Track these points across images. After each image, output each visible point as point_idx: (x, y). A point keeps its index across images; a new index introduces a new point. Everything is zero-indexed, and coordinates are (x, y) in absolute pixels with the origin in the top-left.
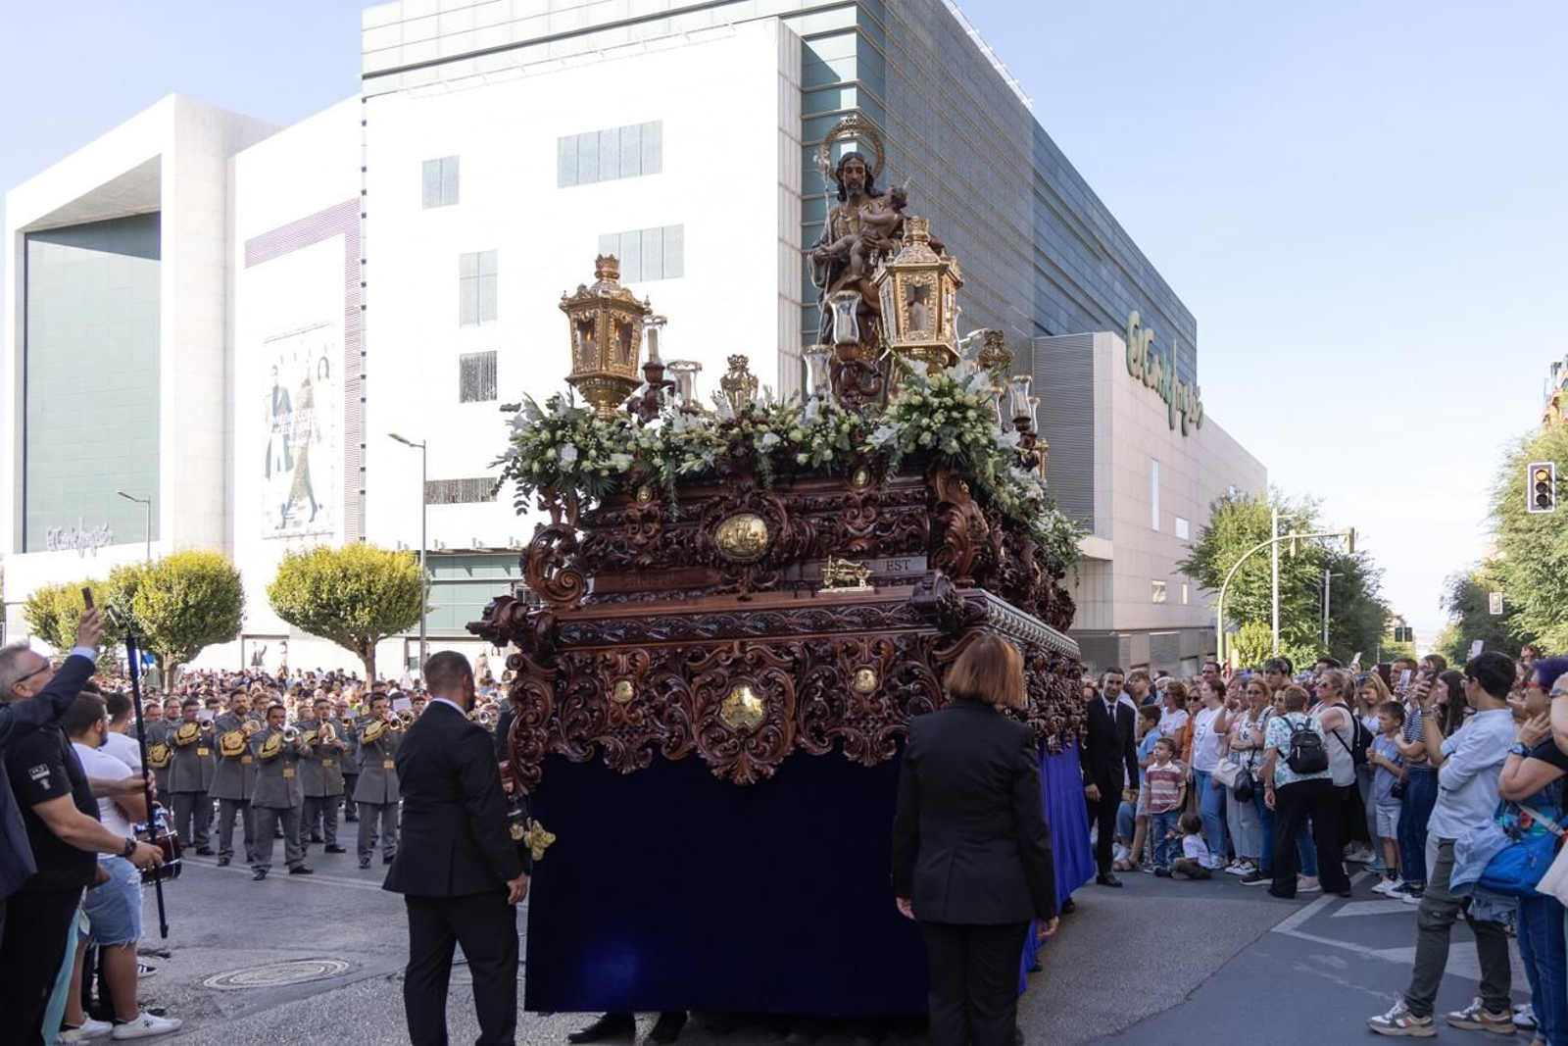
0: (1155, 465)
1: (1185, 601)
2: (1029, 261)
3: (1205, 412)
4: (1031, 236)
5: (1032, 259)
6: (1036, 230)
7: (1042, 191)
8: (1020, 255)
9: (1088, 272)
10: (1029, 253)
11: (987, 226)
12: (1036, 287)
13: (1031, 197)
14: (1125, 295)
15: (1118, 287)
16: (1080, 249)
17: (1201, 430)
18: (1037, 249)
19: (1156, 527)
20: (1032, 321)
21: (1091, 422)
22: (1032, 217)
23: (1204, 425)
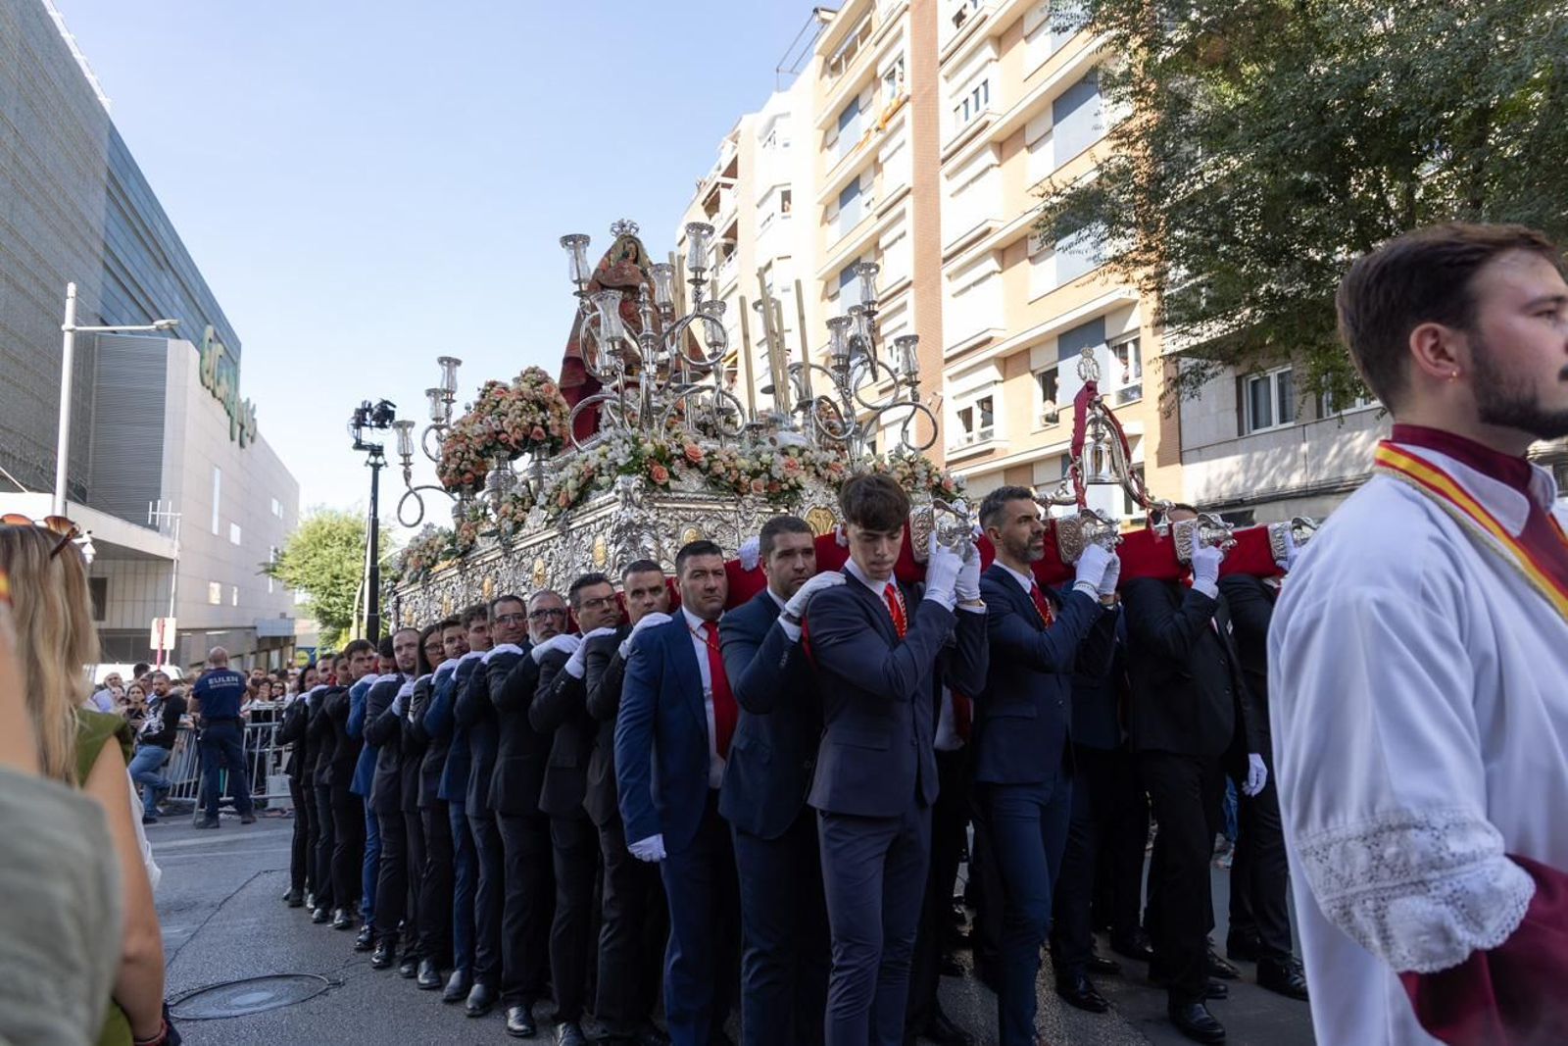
0: (217, 471)
1: (235, 603)
2: (98, 256)
3: (259, 429)
4: (102, 234)
5: (102, 256)
6: (106, 229)
7: (113, 190)
8: (91, 250)
9: (152, 280)
10: (99, 248)
11: (59, 212)
12: (103, 283)
13: (103, 194)
14: (182, 306)
15: (177, 299)
16: (145, 254)
17: (254, 445)
18: (106, 247)
19: (215, 531)
20: (96, 315)
21: (162, 425)
22: (103, 213)
23: (257, 440)
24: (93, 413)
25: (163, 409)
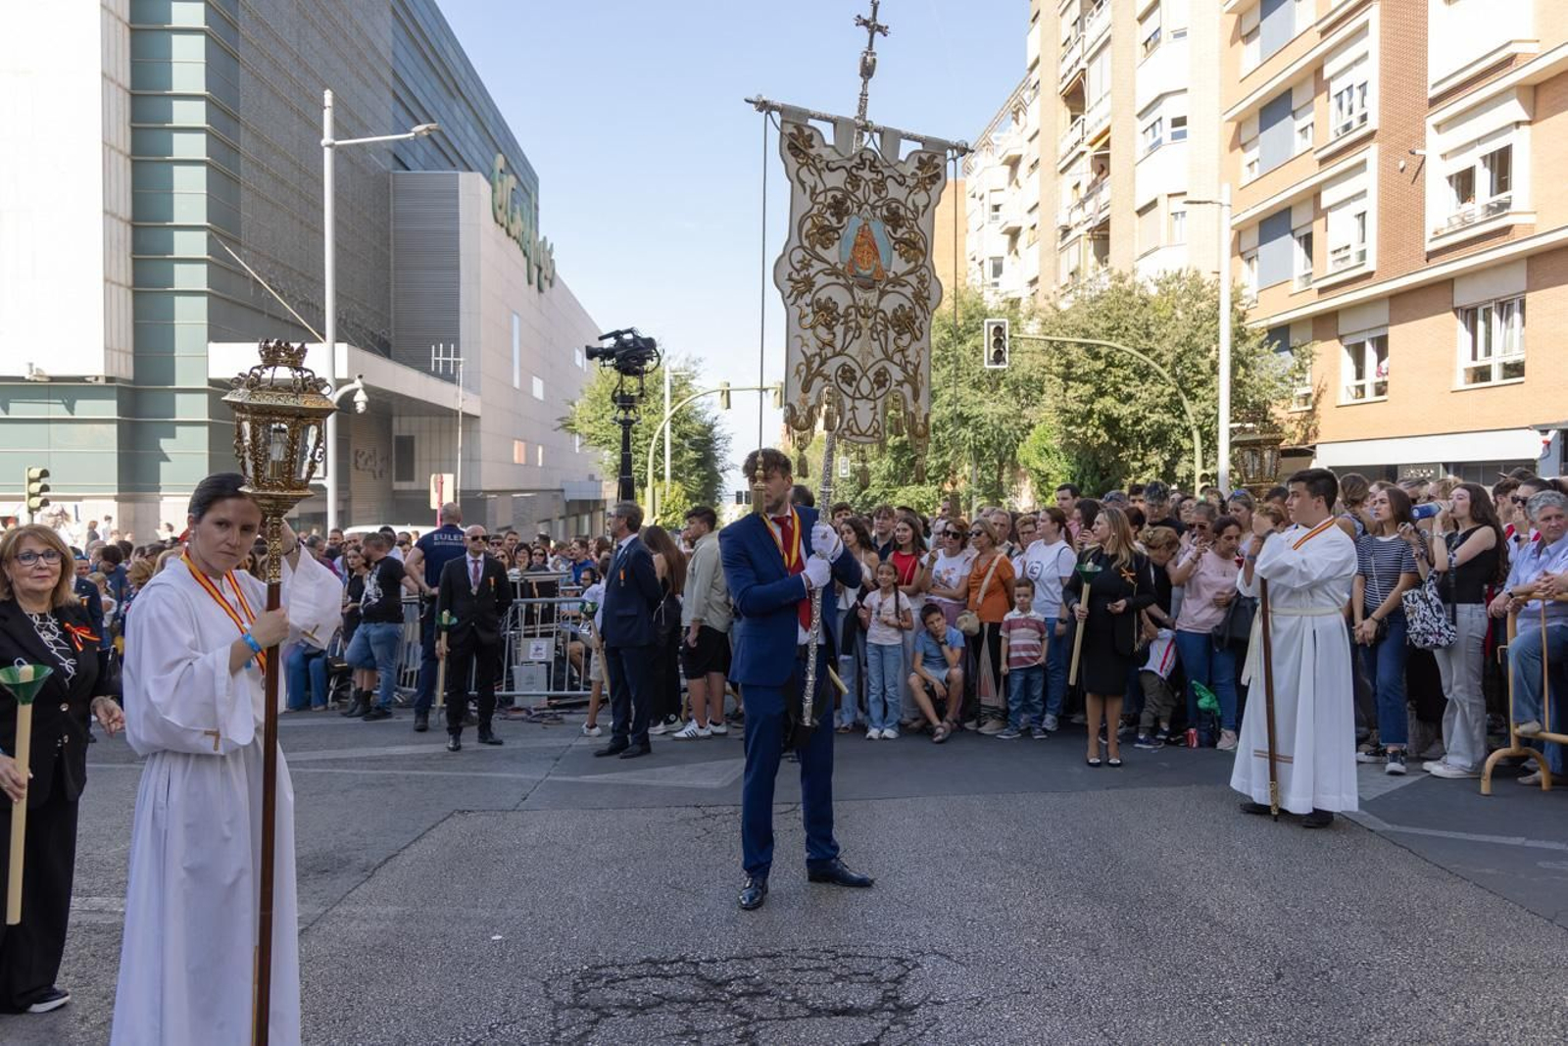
0: (516, 318)
1: (540, 464)
2: (387, 85)
3: (557, 271)
4: (389, 58)
5: (391, 85)
6: (394, 54)
7: (402, 14)
8: (380, 79)
9: (443, 108)
10: (388, 78)
11: (345, 37)
12: (394, 116)
13: (388, 15)
14: (476, 139)
15: (471, 131)
16: (436, 83)
17: (554, 289)
18: (395, 74)
19: (517, 384)
20: (390, 151)
21: (457, 268)
22: (389, 37)
23: (556, 284)
24: (392, 260)
25: (458, 251)
